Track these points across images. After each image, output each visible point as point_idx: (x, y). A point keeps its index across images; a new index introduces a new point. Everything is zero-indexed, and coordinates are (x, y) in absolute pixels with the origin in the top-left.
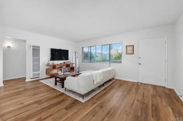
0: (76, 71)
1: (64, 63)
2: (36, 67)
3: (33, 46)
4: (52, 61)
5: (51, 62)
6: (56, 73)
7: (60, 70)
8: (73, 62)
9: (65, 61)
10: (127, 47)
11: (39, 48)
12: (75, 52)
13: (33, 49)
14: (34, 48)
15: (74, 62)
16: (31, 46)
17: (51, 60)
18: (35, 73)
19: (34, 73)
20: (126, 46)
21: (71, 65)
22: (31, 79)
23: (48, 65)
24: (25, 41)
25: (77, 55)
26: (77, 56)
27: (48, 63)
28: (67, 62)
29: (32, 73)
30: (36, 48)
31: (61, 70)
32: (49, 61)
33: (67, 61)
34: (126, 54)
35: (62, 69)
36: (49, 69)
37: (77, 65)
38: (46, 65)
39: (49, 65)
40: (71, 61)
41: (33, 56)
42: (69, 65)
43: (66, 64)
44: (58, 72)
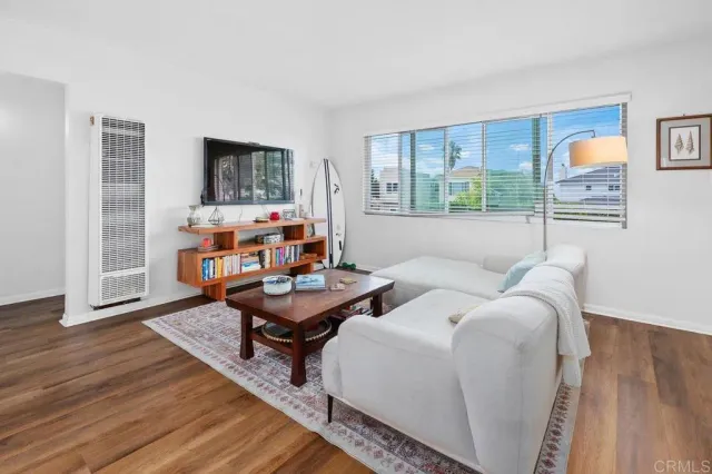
0: (331, 261)
1: (274, 217)
2: (123, 240)
3: (105, 122)
4: (210, 209)
5: (205, 215)
6: (237, 271)
7: (257, 258)
8: (317, 216)
9: (279, 208)
10: (662, 123)
11: (138, 134)
12: (326, 162)
13: (105, 135)
14: (109, 130)
15: (320, 211)
16: (92, 120)
17: (203, 203)
18: (117, 274)
19: (109, 274)
20: (659, 122)
21: (307, 232)
22: (96, 308)
23: (190, 227)
24: (58, 92)
25: (334, 179)
26: (337, 182)
27: (190, 220)
28: (287, 213)
29: (98, 276)
30: (124, 132)
31: (261, 254)
32: (193, 208)
33: (288, 207)
34: (659, 168)
35: (267, 253)
36: (195, 250)
37: (338, 228)
38: (181, 229)
39: (197, 232)
40: (306, 208)
41: (105, 180)
42: (301, 227)
43: (281, 223)
44: (245, 269)
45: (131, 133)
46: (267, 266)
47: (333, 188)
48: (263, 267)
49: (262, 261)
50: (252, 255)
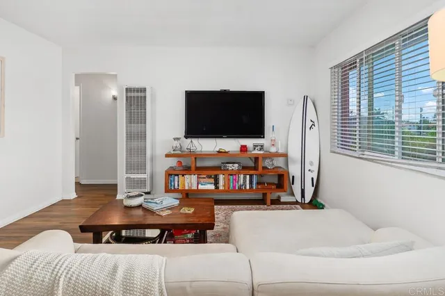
3: (127, 90)
6: (194, 187)
7: (212, 181)
9: (249, 142)
11: (143, 94)
13: (127, 97)
14: (130, 94)
17: (185, 137)
19: (129, 175)
26: (315, 119)
27: (174, 147)
28: (255, 146)
29: (124, 175)
30: (136, 94)
31: (216, 178)
33: (258, 141)
35: (221, 177)
37: (311, 164)
41: (127, 123)
44: (201, 187)
45: (139, 94)
46: (221, 188)
47: (309, 124)
48: (217, 188)
49: (216, 183)
50: (209, 177)
